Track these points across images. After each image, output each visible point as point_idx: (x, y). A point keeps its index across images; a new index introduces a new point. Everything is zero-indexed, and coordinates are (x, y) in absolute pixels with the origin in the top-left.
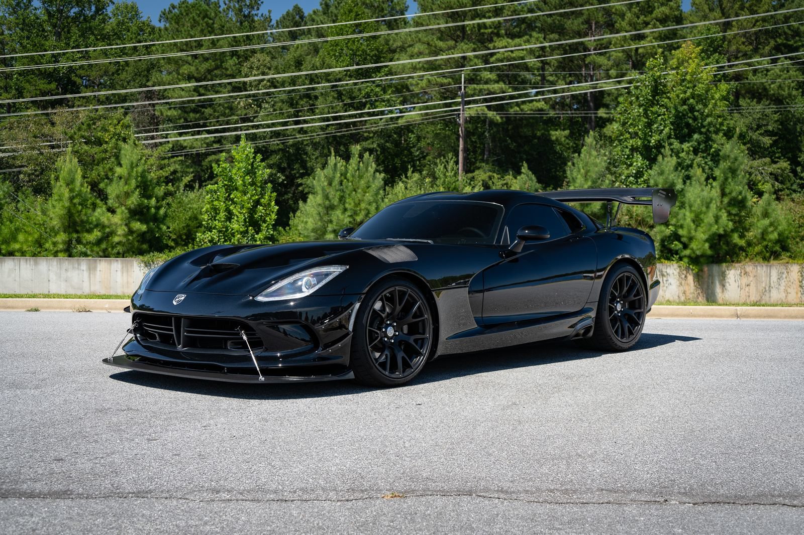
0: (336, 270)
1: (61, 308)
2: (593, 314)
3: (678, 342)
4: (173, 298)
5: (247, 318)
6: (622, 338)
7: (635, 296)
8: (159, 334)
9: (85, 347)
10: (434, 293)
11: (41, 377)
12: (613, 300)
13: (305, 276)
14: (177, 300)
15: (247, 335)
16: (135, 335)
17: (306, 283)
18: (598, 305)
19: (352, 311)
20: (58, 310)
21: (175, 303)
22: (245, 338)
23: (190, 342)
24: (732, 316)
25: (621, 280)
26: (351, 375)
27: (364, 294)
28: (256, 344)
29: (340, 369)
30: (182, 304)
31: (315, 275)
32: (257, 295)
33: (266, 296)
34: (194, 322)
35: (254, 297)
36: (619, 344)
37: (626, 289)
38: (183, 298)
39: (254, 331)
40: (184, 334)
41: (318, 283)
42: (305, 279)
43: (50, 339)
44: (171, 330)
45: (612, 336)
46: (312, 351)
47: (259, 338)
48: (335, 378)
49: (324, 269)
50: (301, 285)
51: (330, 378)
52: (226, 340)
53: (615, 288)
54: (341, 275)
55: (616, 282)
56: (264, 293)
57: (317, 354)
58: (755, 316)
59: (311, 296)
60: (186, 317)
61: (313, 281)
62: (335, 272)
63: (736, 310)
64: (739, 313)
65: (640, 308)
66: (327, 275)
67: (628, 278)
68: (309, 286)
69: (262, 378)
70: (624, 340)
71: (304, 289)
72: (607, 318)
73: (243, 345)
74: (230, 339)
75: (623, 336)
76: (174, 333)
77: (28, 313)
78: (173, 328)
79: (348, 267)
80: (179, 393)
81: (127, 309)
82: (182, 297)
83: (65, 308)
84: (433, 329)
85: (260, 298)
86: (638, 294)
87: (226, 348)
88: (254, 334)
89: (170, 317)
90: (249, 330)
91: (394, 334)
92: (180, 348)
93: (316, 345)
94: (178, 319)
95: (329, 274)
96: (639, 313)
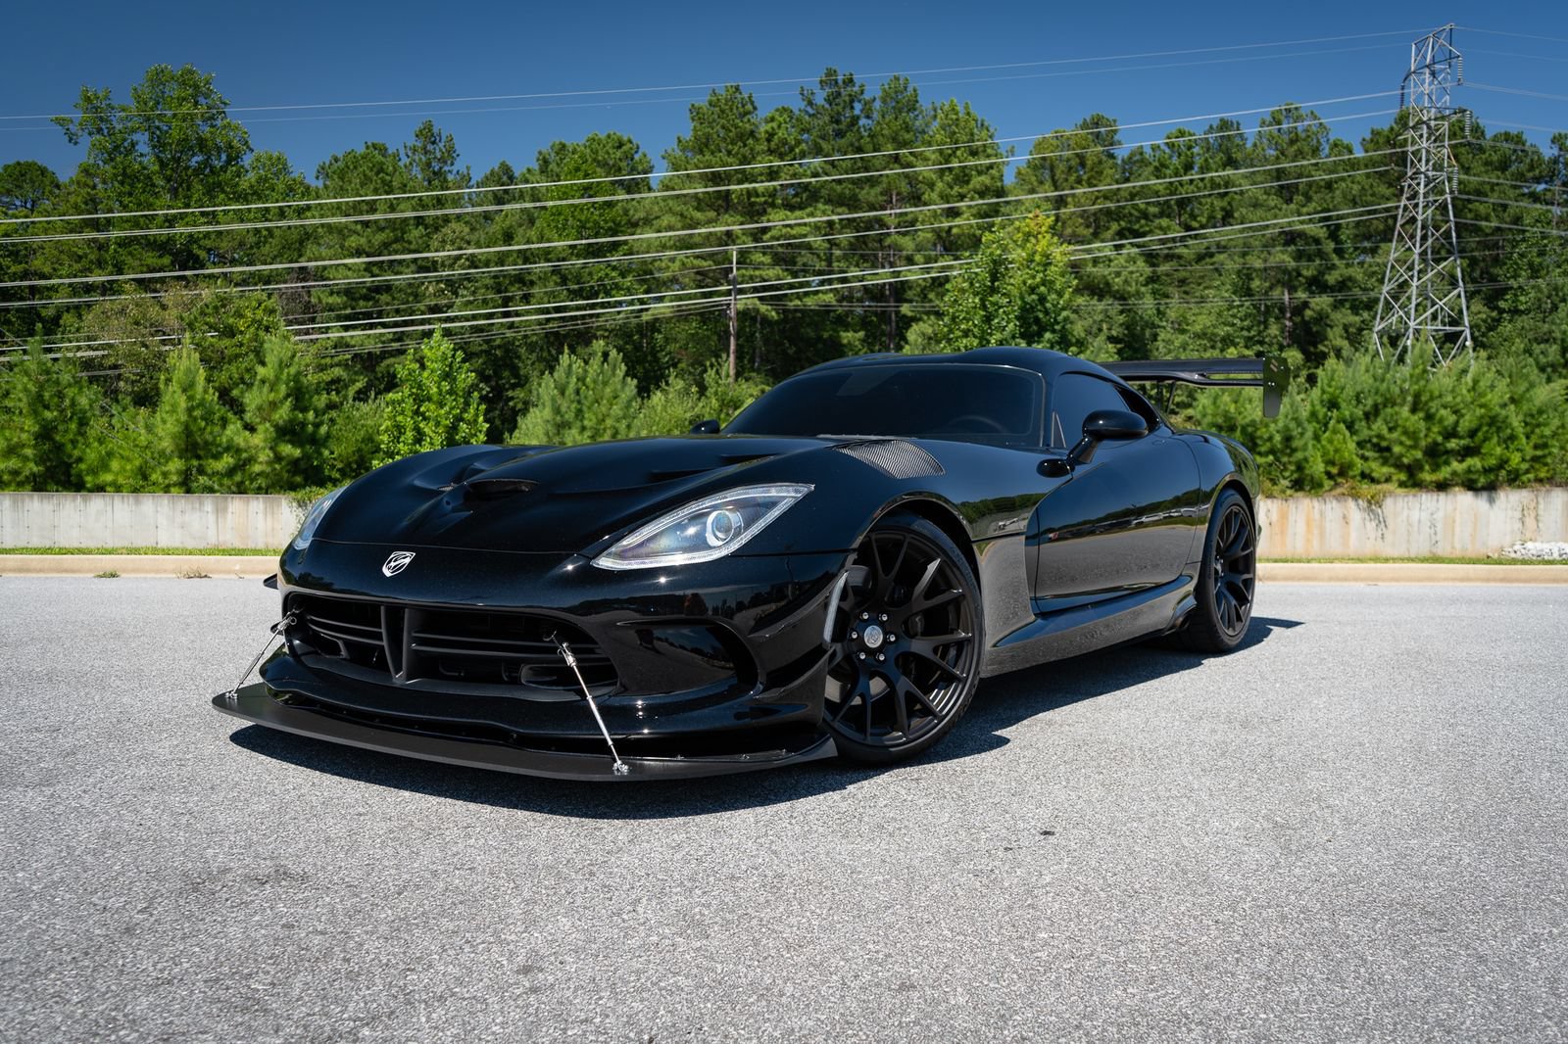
0: (785, 495)
1: (158, 571)
2: (1194, 586)
3: (1280, 631)
4: (383, 558)
5: (570, 610)
6: (1228, 628)
7: (1243, 549)
8: (347, 643)
9: (188, 653)
10: (975, 547)
13: (715, 508)
14: (393, 564)
15: (574, 652)
16: (289, 641)
17: (717, 527)
18: (1201, 568)
19: (831, 593)
21: (387, 573)
22: (570, 660)
23: (423, 666)
25: (1228, 519)
26: (829, 749)
27: (854, 550)
28: (599, 673)
30: (405, 577)
31: (739, 505)
32: (596, 555)
33: (622, 555)
34: (433, 620)
35: (591, 559)
36: (1225, 638)
38: (407, 561)
39: (594, 642)
40: (408, 646)
41: (748, 524)
42: (713, 516)
43: (119, 635)
44: (378, 636)
45: (1218, 626)
46: (740, 691)
47: (608, 660)
48: (796, 758)
49: (757, 493)
50: (705, 530)
51: (782, 757)
52: (515, 665)
54: (798, 507)
55: (1223, 523)
56: (613, 549)
57: (752, 700)
59: (734, 555)
60: (412, 607)
61: (735, 518)
62: (784, 498)
65: (1247, 572)
66: (768, 505)
67: (1236, 515)
68: (726, 534)
69: (621, 767)
70: (1232, 631)
71: (712, 541)
73: (565, 677)
74: (526, 661)
75: (1230, 623)
76: (385, 643)
77: (96, 580)
78: (383, 630)
79: (813, 487)
80: (407, 794)
81: (270, 582)
82: (406, 559)
83: (165, 571)
85: (605, 563)
86: (1245, 545)
87: (515, 682)
88: (592, 651)
89: (376, 606)
90: (580, 640)
91: (885, 642)
92: (399, 678)
93: (746, 674)
94: (395, 612)
95: (771, 504)
96: (1247, 581)
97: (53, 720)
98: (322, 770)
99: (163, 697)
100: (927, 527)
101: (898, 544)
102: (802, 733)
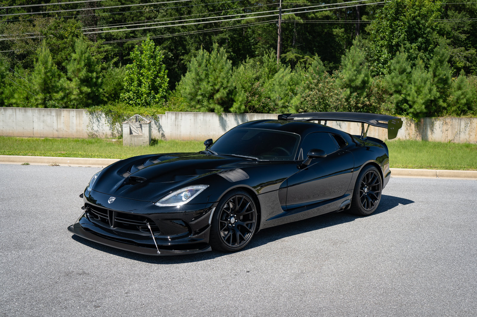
0: (202, 188)
2: (350, 197)
3: (400, 205)
4: (108, 199)
6: (367, 208)
7: (376, 183)
8: (100, 217)
10: (258, 197)
12: (363, 186)
13: (184, 192)
14: (110, 200)
15: (150, 224)
16: (86, 214)
17: (185, 196)
18: (354, 191)
19: (211, 212)
20: (40, 164)
21: (109, 202)
22: (149, 227)
23: (117, 225)
24: (434, 176)
25: (368, 175)
26: (210, 249)
27: (217, 202)
28: (155, 230)
30: (113, 203)
31: (190, 191)
33: (162, 203)
34: (119, 214)
35: (155, 203)
36: (365, 212)
37: (370, 180)
38: (114, 200)
40: (114, 220)
41: (192, 196)
42: (184, 193)
44: (107, 217)
45: (361, 208)
46: (187, 236)
47: (157, 226)
48: (201, 251)
49: (195, 187)
50: (182, 197)
51: (197, 251)
52: (139, 226)
53: (364, 179)
54: (205, 191)
55: (365, 177)
56: (160, 201)
57: (190, 238)
59: (187, 204)
60: (115, 211)
61: (189, 194)
62: (201, 189)
63: (436, 172)
65: (378, 190)
66: (197, 191)
67: (372, 173)
68: (187, 197)
69: (159, 252)
70: (368, 210)
71: (184, 199)
72: (359, 198)
73: (148, 230)
74: (141, 226)
75: (368, 207)
76: (109, 218)
78: (108, 215)
79: (209, 186)
80: (112, 255)
81: (81, 196)
82: (113, 199)
83: (44, 162)
84: (257, 215)
85: (158, 204)
86: (377, 182)
87: (138, 230)
88: (155, 224)
89: (107, 210)
90: (151, 222)
91: (235, 222)
92: (112, 227)
93: (190, 231)
94: (111, 212)
96: (378, 193)
98: (93, 248)
102: (203, 245)
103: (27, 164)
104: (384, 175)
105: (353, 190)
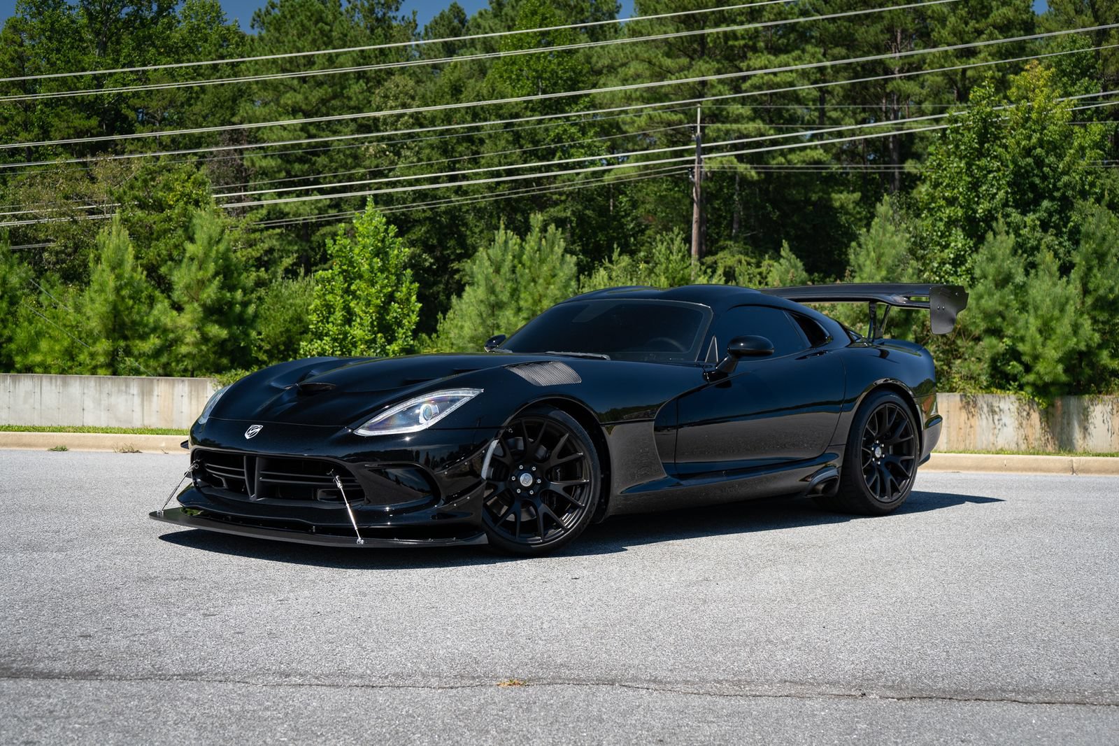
0: (466, 395)
1: (98, 447)
2: (838, 462)
3: (968, 504)
4: (245, 429)
5: (341, 459)
6: (882, 496)
7: (902, 436)
8: (227, 479)
9: (130, 499)
10: (604, 429)
11: (67, 537)
12: (869, 442)
13: (424, 402)
14: (250, 432)
15: (342, 481)
16: (195, 479)
17: (425, 412)
18: (847, 450)
19: (486, 450)
20: (93, 450)
21: (247, 437)
22: (339, 485)
23: (266, 491)
24: (1065, 470)
25: (880, 415)
26: (483, 539)
27: (503, 428)
28: (354, 495)
29: (469, 530)
30: (257, 438)
31: (438, 401)
32: (357, 427)
33: (370, 428)
34: (272, 464)
35: (353, 430)
36: (877, 504)
37: (888, 426)
39: (353, 476)
40: (258, 479)
41: (441, 411)
42: (423, 407)
43: (81, 488)
44: (242, 474)
45: (867, 493)
46: (431, 504)
47: (359, 486)
48: (461, 542)
49: (449, 394)
50: (419, 414)
51: (453, 541)
52: (315, 488)
53: (872, 423)
54: (472, 401)
55: (873, 417)
56: (366, 425)
57: (437, 509)
58: (1100, 471)
59: (430, 429)
60: (261, 456)
61: (434, 408)
62: (464, 397)
63: (1072, 461)
64: (1075, 465)
65: (909, 454)
66: (453, 401)
67: (891, 411)
68: (429, 415)
69: (360, 541)
70: (885, 499)
71: (422, 419)
72: (859, 467)
73: (337, 495)
74: (321, 487)
75: (883, 492)
76: (246, 478)
77: (51, 453)
78: (245, 470)
79: (482, 391)
81: (184, 445)
82: (257, 429)
83: (104, 447)
85: (362, 432)
86: (906, 433)
87: (315, 499)
88: (353, 481)
89: (241, 456)
90: (345, 475)
91: (534, 483)
92: (253, 498)
93: (436, 496)
94: (251, 459)
95: (457, 400)
96: (908, 461)
97: (53, 528)
99: (116, 520)
100: (560, 415)
101: (541, 425)
103: (63, 449)
104: (924, 419)
105: (844, 447)
